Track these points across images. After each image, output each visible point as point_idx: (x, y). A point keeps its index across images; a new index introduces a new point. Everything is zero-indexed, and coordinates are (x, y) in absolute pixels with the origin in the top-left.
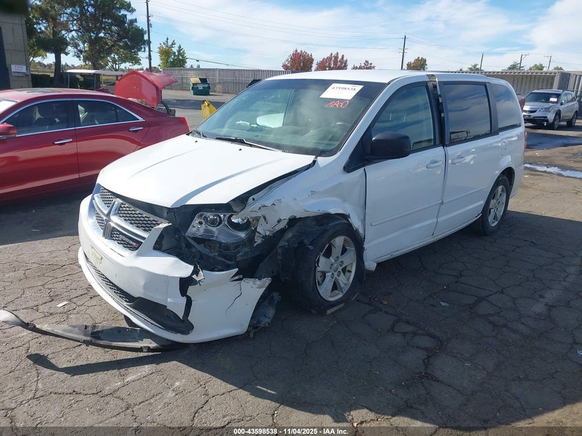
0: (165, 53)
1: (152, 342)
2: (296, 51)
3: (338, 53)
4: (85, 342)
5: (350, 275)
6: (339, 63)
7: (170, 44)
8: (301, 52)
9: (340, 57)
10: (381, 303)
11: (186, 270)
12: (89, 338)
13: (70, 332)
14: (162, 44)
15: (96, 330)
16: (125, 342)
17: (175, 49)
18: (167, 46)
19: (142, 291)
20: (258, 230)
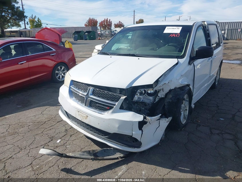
0: (32, 21)
1: (121, 154)
2: (90, 18)
3: (107, 19)
4: (91, 159)
5: (187, 111)
6: (108, 23)
7: (34, 17)
8: (92, 18)
9: (109, 20)
10: (198, 122)
11: (140, 118)
12: (93, 157)
13: (83, 155)
14: (30, 17)
15: (94, 153)
16: (109, 156)
17: (36, 20)
18: (32, 18)
19: (117, 130)
20: (158, 95)
